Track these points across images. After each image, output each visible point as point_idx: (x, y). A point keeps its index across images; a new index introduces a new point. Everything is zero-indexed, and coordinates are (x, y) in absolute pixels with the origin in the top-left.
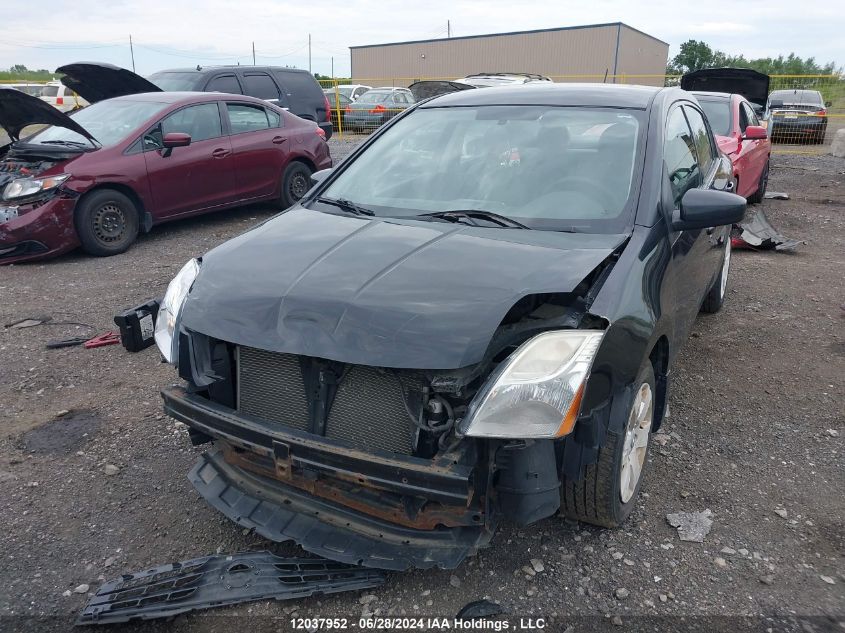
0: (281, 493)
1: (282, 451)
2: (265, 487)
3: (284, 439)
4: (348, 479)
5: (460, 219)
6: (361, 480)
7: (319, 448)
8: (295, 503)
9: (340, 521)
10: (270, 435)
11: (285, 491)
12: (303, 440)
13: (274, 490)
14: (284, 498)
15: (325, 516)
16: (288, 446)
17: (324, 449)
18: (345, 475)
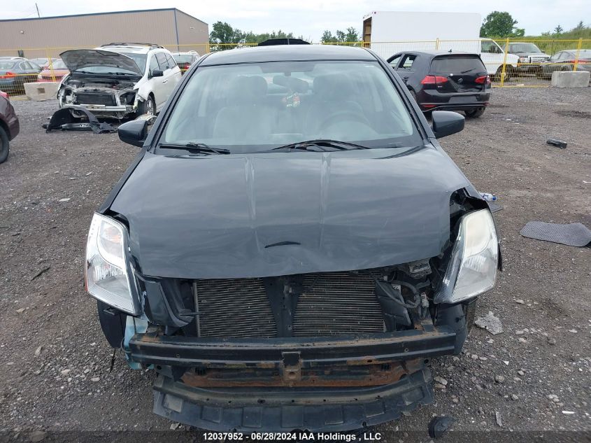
0: (253, 396)
1: (291, 359)
2: (234, 396)
3: (291, 348)
4: (358, 364)
5: (308, 148)
6: (370, 361)
7: (329, 346)
8: (268, 400)
9: (316, 400)
10: (278, 348)
11: (254, 393)
12: (311, 344)
13: (244, 396)
14: (256, 399)
15: (302, 401)
16: (299, 353)
17: (335, 346)
18: (355, 361)
